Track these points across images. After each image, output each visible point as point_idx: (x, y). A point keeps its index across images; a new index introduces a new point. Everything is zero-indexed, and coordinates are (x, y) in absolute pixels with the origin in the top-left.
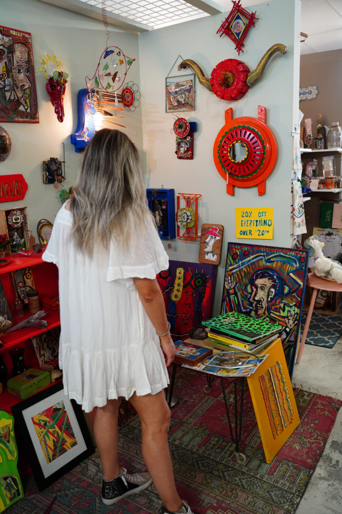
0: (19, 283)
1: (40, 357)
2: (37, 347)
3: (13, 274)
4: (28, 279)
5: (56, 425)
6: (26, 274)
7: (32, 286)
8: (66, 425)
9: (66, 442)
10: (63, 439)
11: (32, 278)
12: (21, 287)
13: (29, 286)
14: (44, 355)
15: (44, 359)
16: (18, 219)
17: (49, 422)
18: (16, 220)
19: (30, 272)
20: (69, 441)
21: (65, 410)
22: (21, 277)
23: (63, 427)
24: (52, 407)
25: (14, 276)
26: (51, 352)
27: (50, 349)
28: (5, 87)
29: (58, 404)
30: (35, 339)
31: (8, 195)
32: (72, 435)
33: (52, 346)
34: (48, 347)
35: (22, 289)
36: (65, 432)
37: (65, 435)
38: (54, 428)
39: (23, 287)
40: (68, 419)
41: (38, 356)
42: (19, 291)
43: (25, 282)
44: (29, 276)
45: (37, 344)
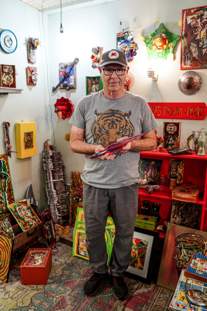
0: (173, 168)
1: (173, 218)
2: (173, 211)
3: (171, 162)
4: (180, 168)
5: (138, 250)
6: (180, 165)
7: (181, 173)
8: (143, 255)
9: (138, 263)
10: (137, 260)
11: (183, 169)
12: (173, 171)
13: (179, 173)
14: (176, 218)
15: (175, 221)
16: (172, 129)
17: (135, 245)
18: (170, 129)
19: (183, 164)
20: (139, 264)
21: (147, 247)
22: (176, 166)
23: (140, 255)
24: (141, 240)
25: (171, 163)
26: (182, 220)
27: (182, 217)
28: (203, 46)
29: (145, 241)
30: (175, 206)
31: (193, 115)
32: (143, 263)
33: (184, 217)
34: (181, 215)
35: (174, 172)
36: (140, 257)
37: (139, 259)
38: (136, 251)
39: (175, 172)
40: (145, 253)
41: (172, 216)
42: (171, 173)
43: (177, 169)
44: (181, 166)
45: (175, 209)
